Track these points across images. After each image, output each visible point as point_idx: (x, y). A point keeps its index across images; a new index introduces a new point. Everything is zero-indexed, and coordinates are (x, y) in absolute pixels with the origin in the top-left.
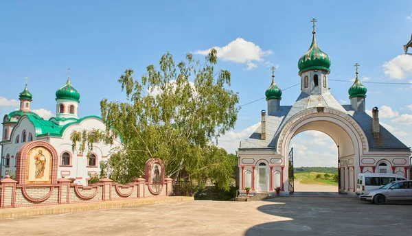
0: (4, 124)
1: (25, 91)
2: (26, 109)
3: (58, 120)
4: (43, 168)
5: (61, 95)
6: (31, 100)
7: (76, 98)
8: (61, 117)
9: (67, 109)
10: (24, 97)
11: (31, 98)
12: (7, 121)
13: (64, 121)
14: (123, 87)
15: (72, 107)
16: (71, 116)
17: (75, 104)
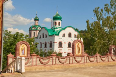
0: (30, 30)
1: (36, 17)
2: (37, 24)
3: (55, 29)
4: (80, 50)
5: (55, 18)
6: (38, 21)
7: (60, 19)
8: (55, 27)
9: (57, 24)
10: (36, 19)
11: (38, 19)
12: (31, 29)
13: (57, 29)
14: (95, 15)
15: (59, 23)
16: (59, 27)
17: (60, 21)
